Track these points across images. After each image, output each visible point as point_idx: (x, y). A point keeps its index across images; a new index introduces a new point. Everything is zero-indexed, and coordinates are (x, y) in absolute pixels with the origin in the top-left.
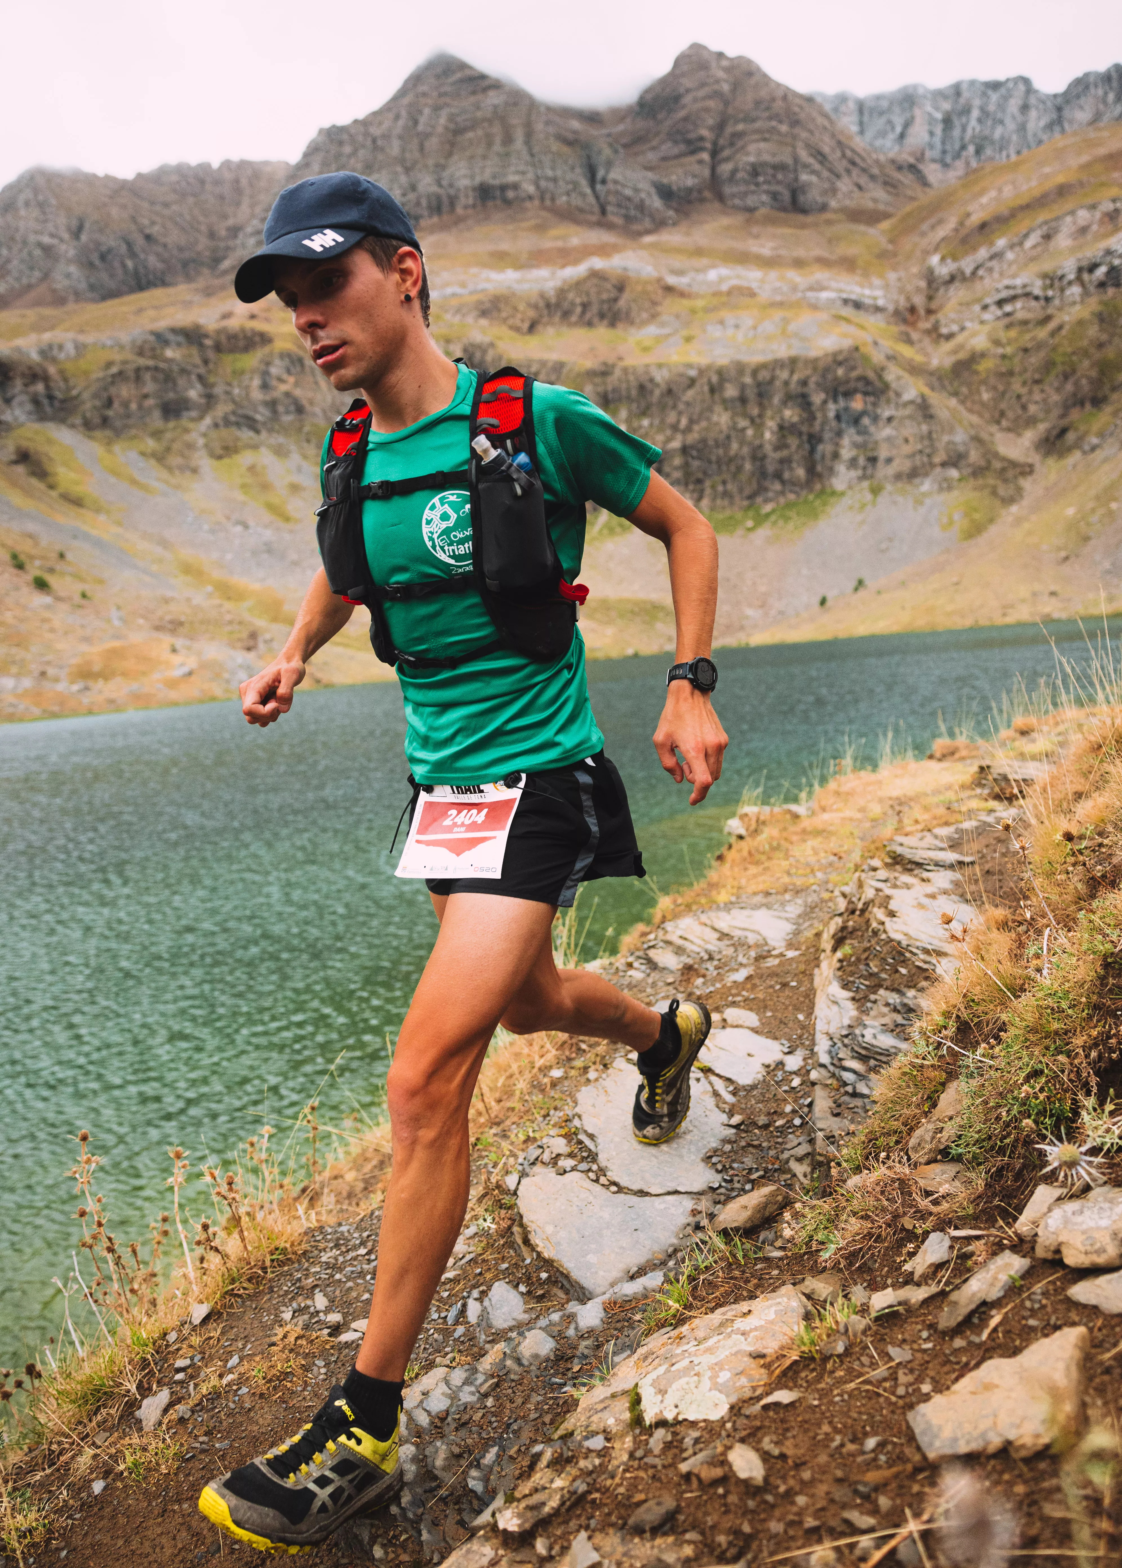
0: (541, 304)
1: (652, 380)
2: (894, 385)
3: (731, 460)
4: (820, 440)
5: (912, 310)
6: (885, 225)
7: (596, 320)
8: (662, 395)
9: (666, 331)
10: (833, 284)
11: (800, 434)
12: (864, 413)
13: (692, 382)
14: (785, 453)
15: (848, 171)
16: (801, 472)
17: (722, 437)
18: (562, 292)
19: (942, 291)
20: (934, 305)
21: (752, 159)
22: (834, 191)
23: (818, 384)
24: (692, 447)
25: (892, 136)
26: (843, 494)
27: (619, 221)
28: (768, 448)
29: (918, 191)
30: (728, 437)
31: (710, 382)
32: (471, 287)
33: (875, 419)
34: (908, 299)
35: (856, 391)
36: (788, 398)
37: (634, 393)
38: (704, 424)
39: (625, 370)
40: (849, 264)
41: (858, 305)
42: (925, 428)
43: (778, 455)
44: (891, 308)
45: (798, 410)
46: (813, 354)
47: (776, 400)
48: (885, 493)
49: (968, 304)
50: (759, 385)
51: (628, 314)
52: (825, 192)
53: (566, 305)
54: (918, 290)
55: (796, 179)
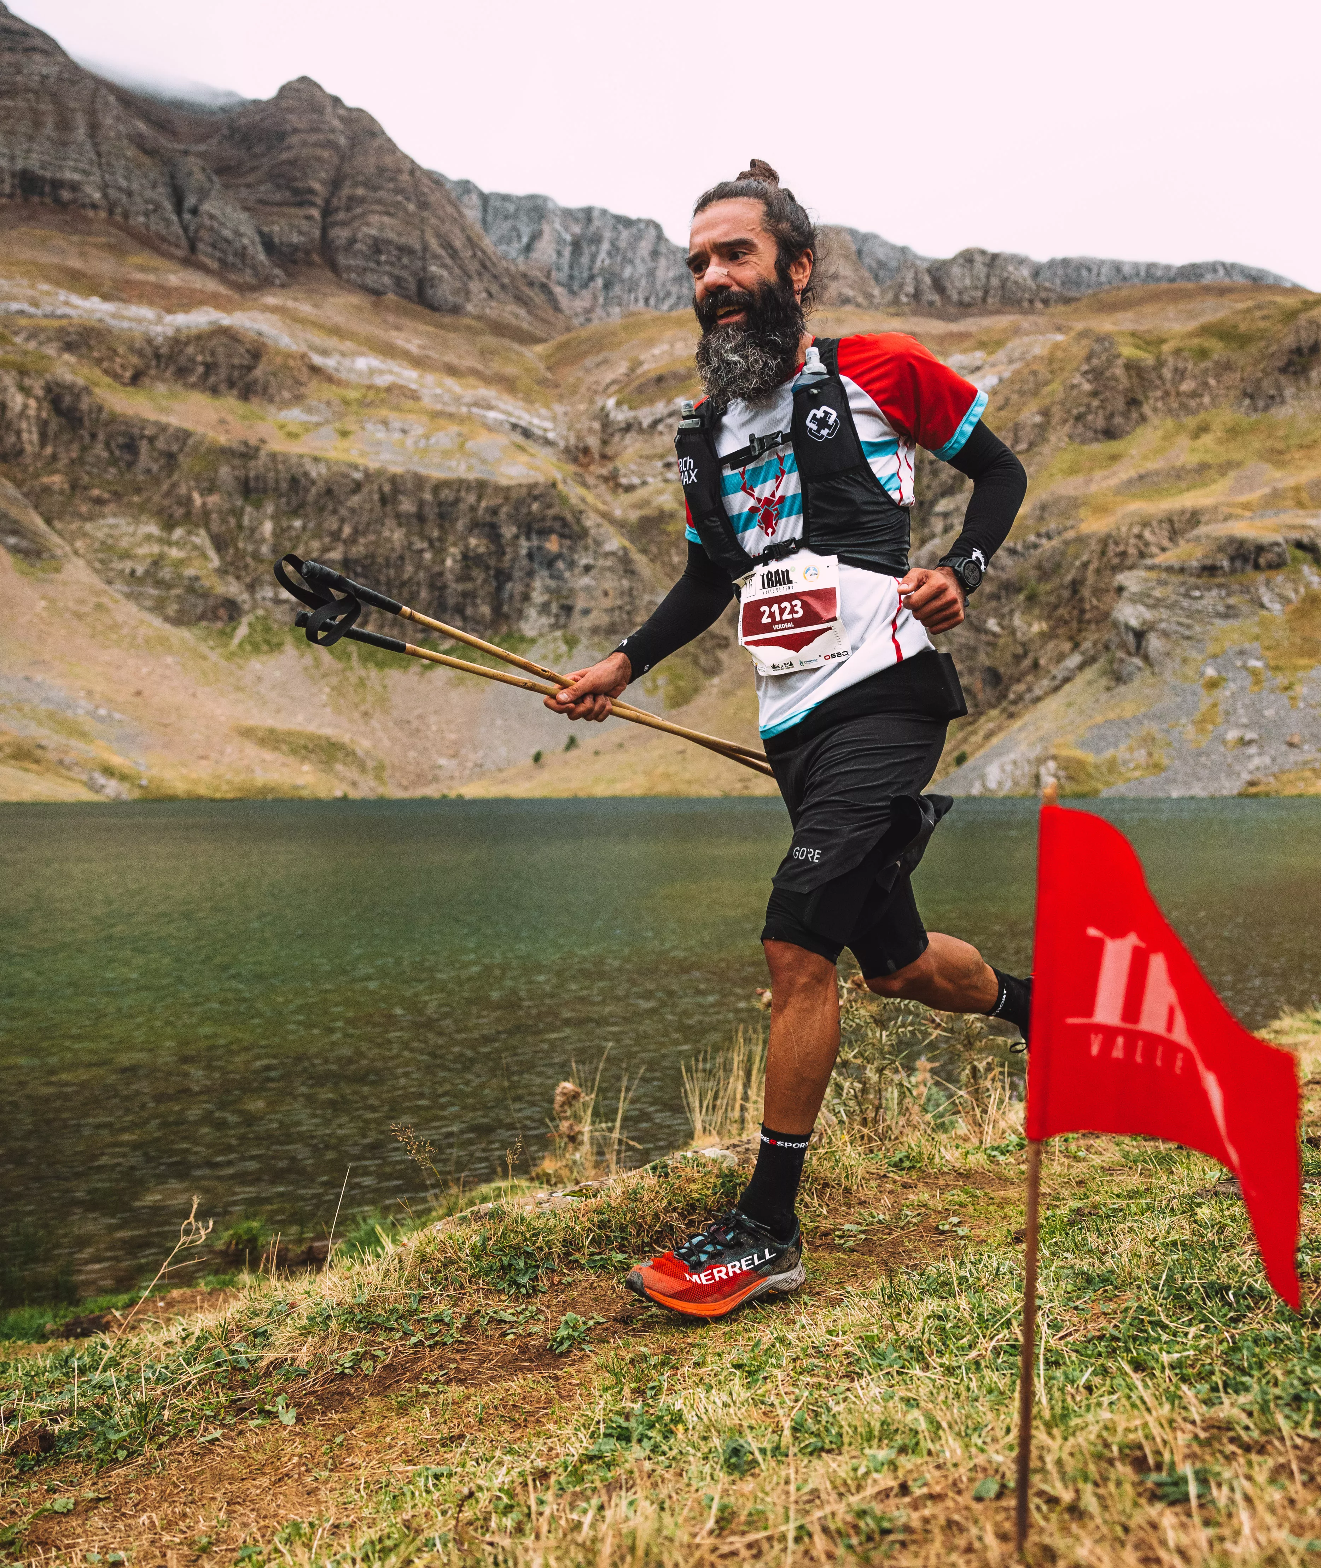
0: (148, 351)
1: (306, 474)
2: (593, 532)
3: (403, 584)
4: (509, 578)
5: (586, 451)
6: (539, 348)
7: (223, 387)
8: (319, 495)
9: (315, 419)
10: (502, 405)
11: (487, 568)
12: (559, 556)
13: (357, 487)
14: (469, 586)
15: (480, 274)
16: (486, 610)
17: (394, 556)
18: (177, 343)
19: (617, 437)
20: (610, 451)
21: (374, 232)
22: (468, 293)
23: (510, 516)
24: (357, 561)
25: (516, 245)
26: (533, 641)
27: (214, 265)
28: (449, 576)
29: (549, 314)
30: (402, 558)
31: (380, 490)
32: (48, 309)
33: (572, 565)
34: (579, 438)
35: (551, 531)
36: (474, 525)
37: (284, 485)
38: (372, 537)
39: (273, 456)
40: (509, 385)
41: (527, 433)
42: (626, 583)
43: (460, 587)
44: (562, 444)
45: (485, 541)
46: (504, 482)
47: (460, 525)
48: (581, 647)
49: (649, 458)
50: (440, 504)
51: (265, 389)
52: (456, 292)
53: (182, 361)
54: (590, 430)
55: (424, 269)
